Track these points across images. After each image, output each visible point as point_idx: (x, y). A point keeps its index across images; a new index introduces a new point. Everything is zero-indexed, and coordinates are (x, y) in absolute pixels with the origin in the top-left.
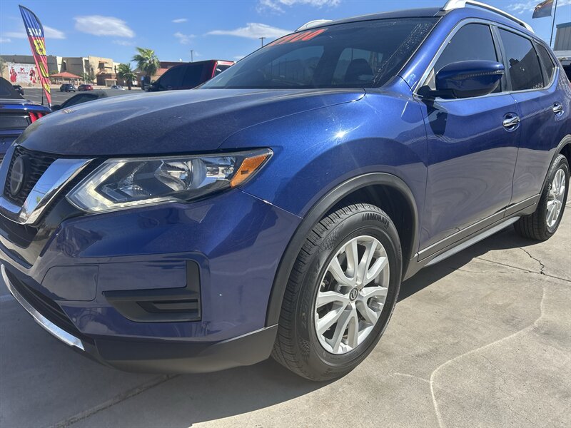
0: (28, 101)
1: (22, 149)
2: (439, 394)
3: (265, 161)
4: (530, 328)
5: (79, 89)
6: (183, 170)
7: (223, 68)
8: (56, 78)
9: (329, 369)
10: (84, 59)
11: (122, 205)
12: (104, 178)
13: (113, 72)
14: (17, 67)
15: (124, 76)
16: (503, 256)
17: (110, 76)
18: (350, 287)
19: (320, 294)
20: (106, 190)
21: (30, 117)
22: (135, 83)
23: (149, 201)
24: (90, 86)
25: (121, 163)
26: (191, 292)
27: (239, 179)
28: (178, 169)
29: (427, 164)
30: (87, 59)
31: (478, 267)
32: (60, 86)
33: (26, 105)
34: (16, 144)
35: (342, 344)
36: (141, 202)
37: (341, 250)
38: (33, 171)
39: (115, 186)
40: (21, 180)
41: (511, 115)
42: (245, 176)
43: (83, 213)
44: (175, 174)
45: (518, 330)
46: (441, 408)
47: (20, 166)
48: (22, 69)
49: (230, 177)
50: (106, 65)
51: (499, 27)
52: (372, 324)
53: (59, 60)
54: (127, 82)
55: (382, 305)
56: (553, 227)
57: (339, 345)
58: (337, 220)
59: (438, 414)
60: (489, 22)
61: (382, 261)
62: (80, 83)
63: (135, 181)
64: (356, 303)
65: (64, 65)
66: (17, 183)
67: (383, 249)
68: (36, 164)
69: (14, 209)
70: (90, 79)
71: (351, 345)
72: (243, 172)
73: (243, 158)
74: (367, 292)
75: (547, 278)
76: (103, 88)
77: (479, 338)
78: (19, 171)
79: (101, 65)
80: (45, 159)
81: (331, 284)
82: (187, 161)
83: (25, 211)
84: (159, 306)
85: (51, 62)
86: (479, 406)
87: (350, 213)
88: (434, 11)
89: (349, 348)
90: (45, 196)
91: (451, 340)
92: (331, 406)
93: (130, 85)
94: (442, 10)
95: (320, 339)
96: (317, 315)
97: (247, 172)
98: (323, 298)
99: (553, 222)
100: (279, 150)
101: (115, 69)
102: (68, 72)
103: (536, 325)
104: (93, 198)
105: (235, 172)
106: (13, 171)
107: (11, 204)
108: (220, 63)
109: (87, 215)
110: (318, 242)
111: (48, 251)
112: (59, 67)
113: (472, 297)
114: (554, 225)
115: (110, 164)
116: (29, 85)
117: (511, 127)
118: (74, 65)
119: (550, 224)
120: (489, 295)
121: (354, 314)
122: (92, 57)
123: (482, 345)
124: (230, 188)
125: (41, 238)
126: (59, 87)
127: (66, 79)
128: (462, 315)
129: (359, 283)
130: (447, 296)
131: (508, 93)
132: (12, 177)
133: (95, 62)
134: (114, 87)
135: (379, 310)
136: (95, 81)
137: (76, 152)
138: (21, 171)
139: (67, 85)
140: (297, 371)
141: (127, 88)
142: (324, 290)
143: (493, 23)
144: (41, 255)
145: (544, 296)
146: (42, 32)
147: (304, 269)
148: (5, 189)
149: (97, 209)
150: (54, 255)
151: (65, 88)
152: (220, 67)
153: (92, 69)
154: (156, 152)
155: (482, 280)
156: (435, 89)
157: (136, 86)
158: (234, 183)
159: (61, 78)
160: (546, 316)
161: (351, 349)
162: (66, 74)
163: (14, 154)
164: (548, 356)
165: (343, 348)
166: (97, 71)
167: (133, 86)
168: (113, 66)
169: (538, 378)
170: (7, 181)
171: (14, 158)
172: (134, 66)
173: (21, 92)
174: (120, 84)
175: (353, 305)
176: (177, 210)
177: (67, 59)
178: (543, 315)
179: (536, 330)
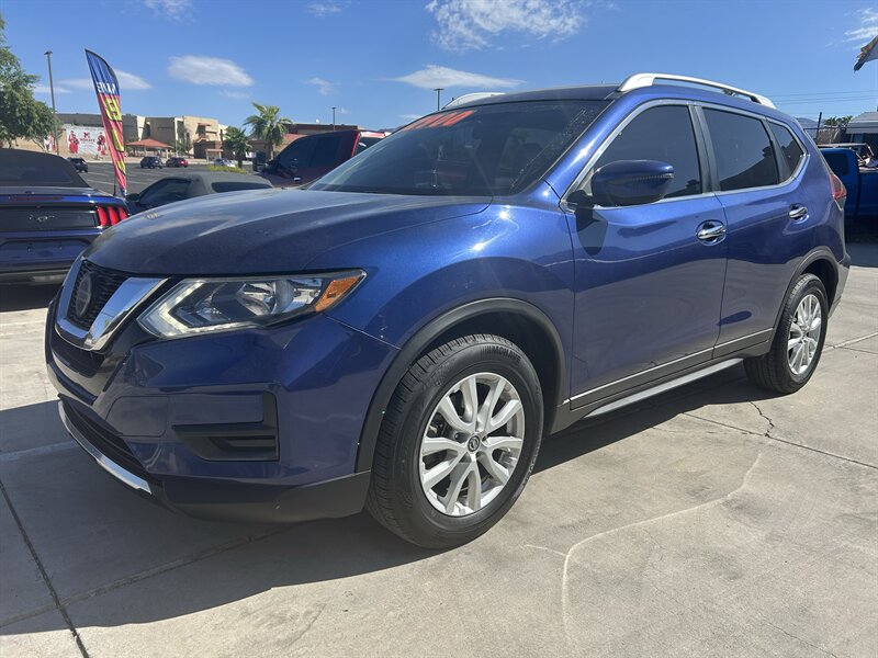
0: (96, 190)
1: (90, 264)
2: (573, 568)
3: (356, 284)
4: (720, 501)
5: (168, 165)
6: (268, 292)
7: (370, 142)
8: (135, 148)
9: (439, 532)
10: (176, 120)
11: (197, 330)
12: (179, 299)
13: (218, 139)
14: (79, 132)
15: (234, 146)
16: (723, 412)
17: (213, 144)
18: (468, 434)
19: (426, 440)
20: (180, 313)
21: (97, 213)
22: (250, 155)
23: (227, 326)
24: (183, 160)
25: (198, 284)
26: (268, 428)
27: (325, 303)
28: (263, 291)
29: (575, 290)
30: (181, 120)
31: (682, 425)
32: (141, 159)
33: (93, 197)
34: (83, 258)
35: (460, 505)
36: (217, 327)
37: (455, 388)
38: (103, 290)
39: (192, 309)
40: (88, 300)
41: (713, 223)
42: (333, 299)
43: (155, 338)
44: (259, 296)
45: (704, 502)
46: (571, 583)
47: (87, 285)
48: (86, 135)
49: (316, 300)
50: (207, 129)
51: (703, 108)
52: (502, 484)
53: (141, 122)
54: (238, 154)
55: (515, 460)
56: (802, 375)
57: (454, 505)
58: (449, 353)
59: (564, 588)
60: (687, 103)
61: (514, 406)
62: (170, 156)
63: (213, 305)
64: (478, 455)
65: (147, 128)
66: (84, 303)
67: (513, 391)
68: (105, 282)
69: (78, 333)
70: (184, 149)
71: (472, 507)
72: (329, 296)
73: (331, 280)
74: (493, 443)
75: (770, 442)
76: (202, 162)
77: (648, 509)
78: (86, 290)
79: (201, 129)
80: (116, 278)
81: (444, 429)
82: (271, 282)
83: (91, 337)
84: (235, 443)
85: (129, 122)
86: (618, 582)
87: (465, 345)
88: (606, 90)
89: (468, 510)
90: (114, 319)
91: (611, 510)
92: (439, 576)
93: (241, 158)
94: (617, 90)
95: (427, 494)
96: (422, 464)
97: (334, 295)
98: (430, 444)
99: (803, 369)
100: (373, 272)
101: (221, 134)
102: (153, 138)
103: (729, 497)
104: (167, 322)
105: (321, 295)
106: (80, 290)
107: (75, 328)
108: (363, 135)
109: (158, 341)
110: (422, 378)
111: (113, 385)
112: (140, 132)
113: (658, 461)
114: (805, 372)
115: (186, 285)
116: (96, 159)
117: (711, 239)
118: (162, 129)
119: (797, 370)
120: (681, 461)
121: (473, 467)
122: (188, 118)
123: (650, 518)
124: (315, 313)
125: (107, 369)
126: (139, 160)
127: (150, 149)
128: (636, 482)
129: (481, 430)
130: (625, 460)
131: (712, 194)
132: (78, 298)
133: (192, 124)
134: (219, 160)
135: (512, 467)
136: (192, 152)
137: (150, 270)
138: (89, 289)
139: (151, 158)
140: (399, 532)
141: (237, 162)
142: (431, 435)
143: (695, 103)
144: (104, 390)
145: (756, 464)
146: (117, 89)
147: (405, 408)
148: (69, 310)
149: (171, 334)
150: (120, 387)
151: (148, 163)
152: (365, 140)
153: (188, 135)
154: (237, 271)
155: (679, 441)
156: (591, 194)
157: (250, 159)
158: (318, 308)
159: (142, 148)
160: (748, 487)
161: (472, 511)
162: (150, 142)
163: (81, 269)
164: (729, 532)
165: (459, 510)
166: (194, 137)
167: (246, 159)
168: (218, 130)
169: (706, 556)
170: (71, 301)
171: (80, 274)
172: (249, 130)
173: (84, 168)
174: (227, 156)
175: (473, 457)
176: (256, 336)
177: (152, 120)
178: (744, 486)
179: (727, 503)
